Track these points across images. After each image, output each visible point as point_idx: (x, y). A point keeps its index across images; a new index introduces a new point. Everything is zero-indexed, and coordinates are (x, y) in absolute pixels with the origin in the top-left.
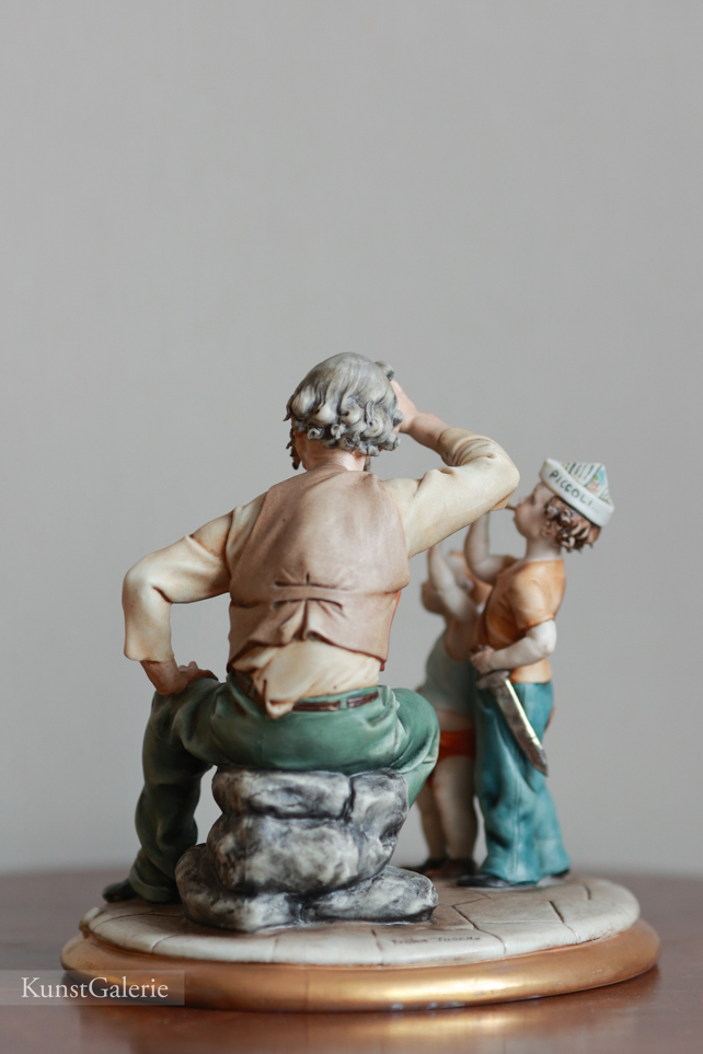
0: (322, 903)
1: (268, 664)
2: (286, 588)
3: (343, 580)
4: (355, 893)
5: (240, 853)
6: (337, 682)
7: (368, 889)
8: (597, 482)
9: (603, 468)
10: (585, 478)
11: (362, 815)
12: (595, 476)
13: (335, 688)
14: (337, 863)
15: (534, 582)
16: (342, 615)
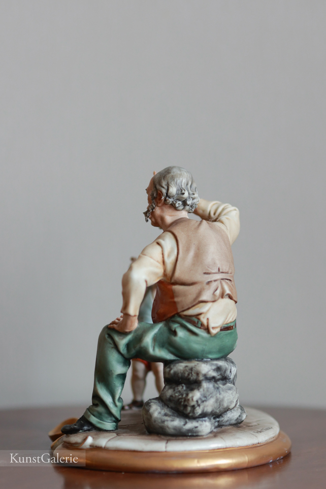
1: (208, 311)
2: (211, 275)
5: (203, 399)
13: (233, 319)
16: (232, 285)
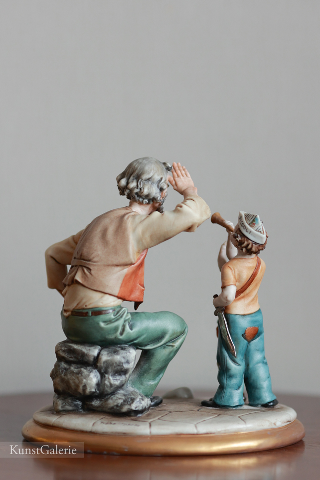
0: (88, 403)
3: (94, 258)
4: (103, 400)
6: (87, 304)
8: (254, 223)
10: (250, 221)
11: (102, 365)
12: (254, 220)
13: (86, 306)
14: (83, 385)
15: (229, 267)
16: (90, 273)
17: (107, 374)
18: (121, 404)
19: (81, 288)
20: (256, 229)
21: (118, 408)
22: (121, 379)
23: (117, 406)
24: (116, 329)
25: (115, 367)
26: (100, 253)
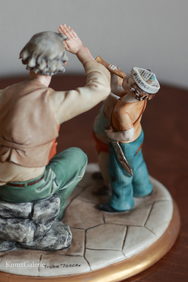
3: (26, 141)
4: (36, 240)
6: (23, 178)
7: (41, 240)
8: (151, 80)
9: (154, 75)
10: (147, 78)
11: (37, 218)
12: (150, 78)
13: (22, 180)
14: (24, 238)
15: (126, 112)
16: (25, 155)
17: (41, 224)
18: (55, 244)
19: (17, 167)
20: (152, 84)
21: (52, 247)
22: (52, 224)
23: (51, 246)
24: (47, 190)
25: (47, 218)
26: (30, 136)
